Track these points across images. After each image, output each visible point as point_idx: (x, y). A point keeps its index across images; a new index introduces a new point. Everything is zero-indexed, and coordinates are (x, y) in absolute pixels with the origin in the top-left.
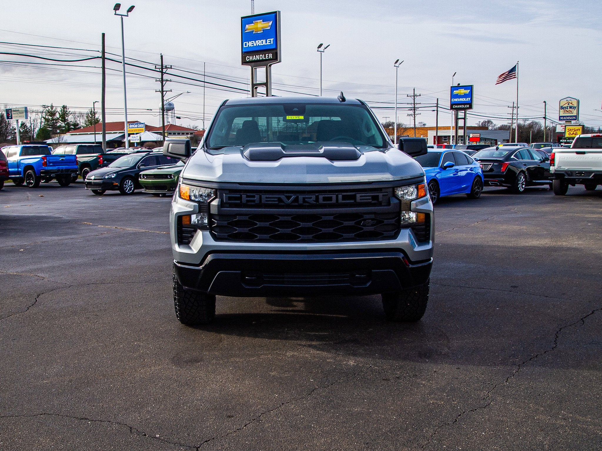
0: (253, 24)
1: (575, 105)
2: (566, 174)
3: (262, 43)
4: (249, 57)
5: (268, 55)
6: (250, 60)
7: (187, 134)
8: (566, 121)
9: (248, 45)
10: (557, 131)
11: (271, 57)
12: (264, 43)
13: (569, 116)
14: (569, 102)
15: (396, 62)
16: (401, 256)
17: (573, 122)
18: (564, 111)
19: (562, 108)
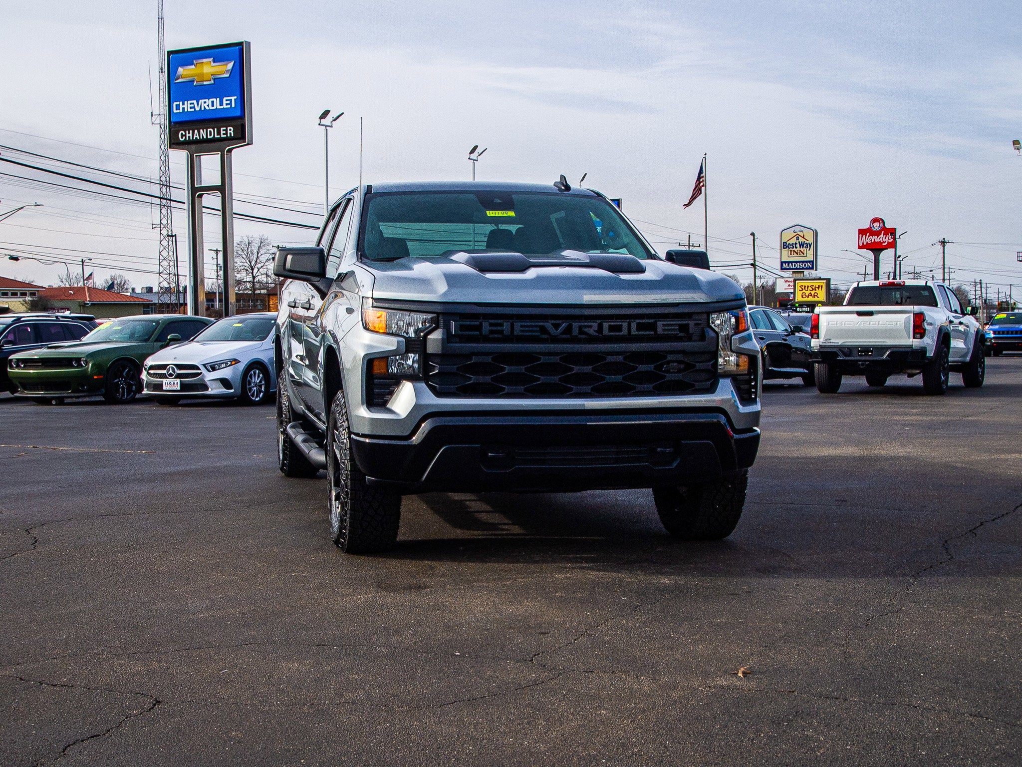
0: (193, 67)
1: (811, 240)
2: (840, 353)
3: (213, 105)
4: (184, 134)
5: (226, 130)
6: (187, 139)
7: (24, 294)
8: (793, 272)
9: (183, 108)
10: (777, 291)
11: (230, 134)
12: (217, 105)
13: (800, 262)
14: (797, 234)
15: (472, 151)
16: (723, 419)
17: (806, 272)
18: (789, 252)
19: (785, 245)
